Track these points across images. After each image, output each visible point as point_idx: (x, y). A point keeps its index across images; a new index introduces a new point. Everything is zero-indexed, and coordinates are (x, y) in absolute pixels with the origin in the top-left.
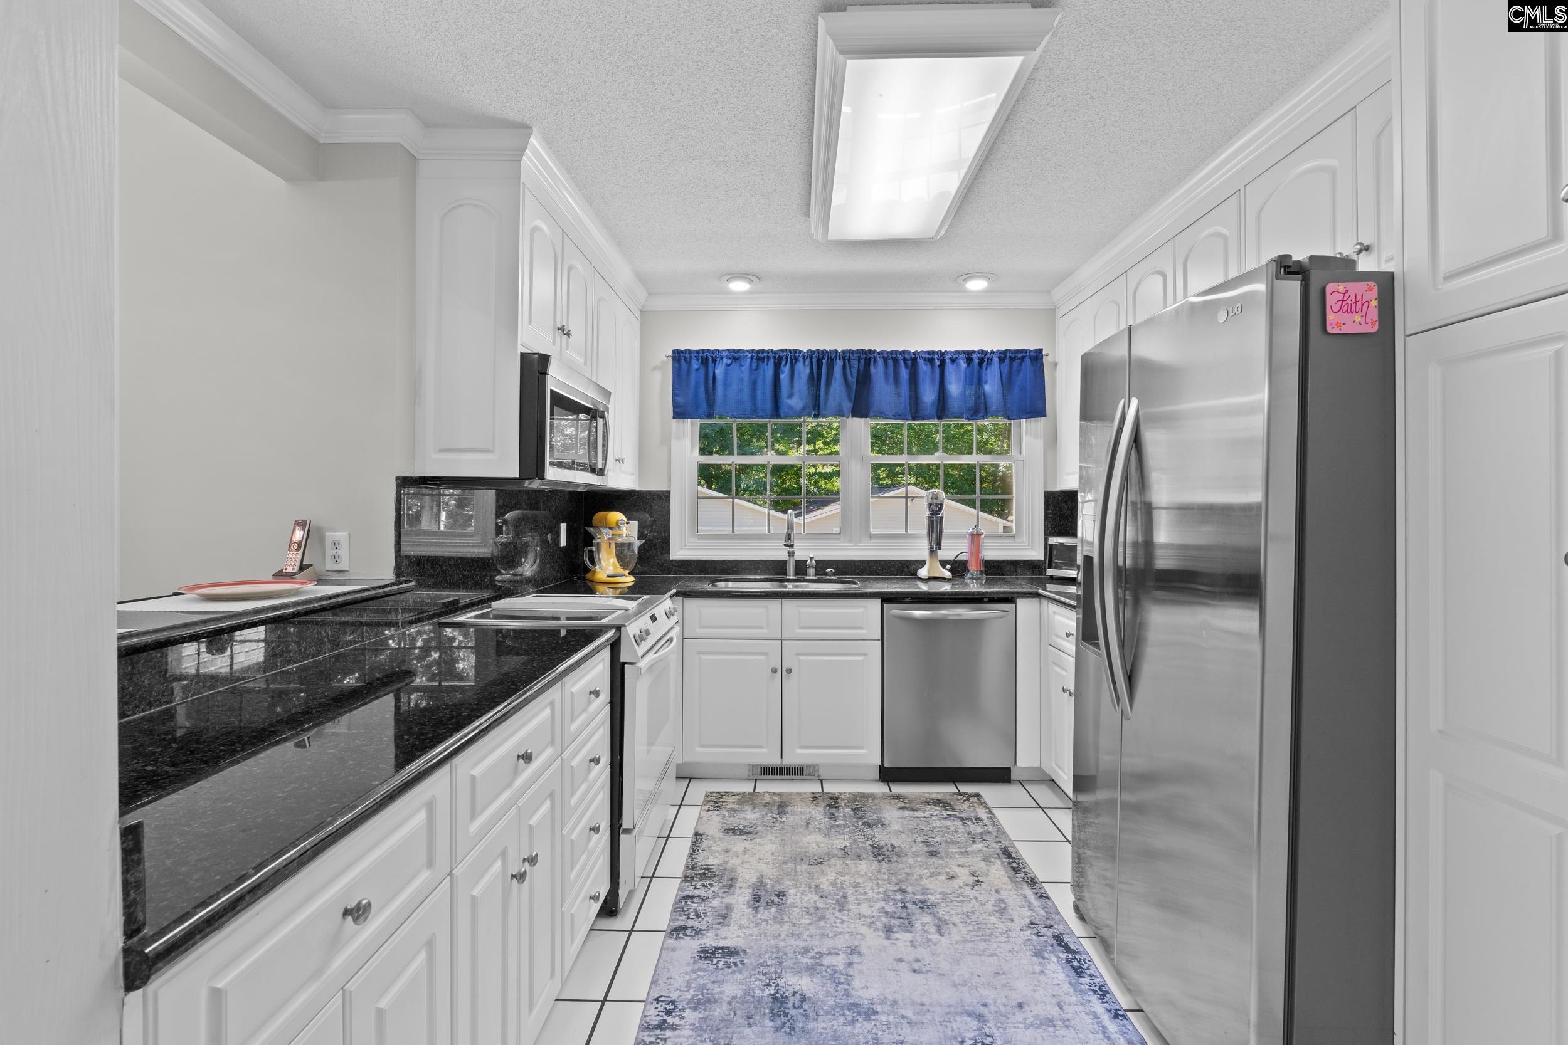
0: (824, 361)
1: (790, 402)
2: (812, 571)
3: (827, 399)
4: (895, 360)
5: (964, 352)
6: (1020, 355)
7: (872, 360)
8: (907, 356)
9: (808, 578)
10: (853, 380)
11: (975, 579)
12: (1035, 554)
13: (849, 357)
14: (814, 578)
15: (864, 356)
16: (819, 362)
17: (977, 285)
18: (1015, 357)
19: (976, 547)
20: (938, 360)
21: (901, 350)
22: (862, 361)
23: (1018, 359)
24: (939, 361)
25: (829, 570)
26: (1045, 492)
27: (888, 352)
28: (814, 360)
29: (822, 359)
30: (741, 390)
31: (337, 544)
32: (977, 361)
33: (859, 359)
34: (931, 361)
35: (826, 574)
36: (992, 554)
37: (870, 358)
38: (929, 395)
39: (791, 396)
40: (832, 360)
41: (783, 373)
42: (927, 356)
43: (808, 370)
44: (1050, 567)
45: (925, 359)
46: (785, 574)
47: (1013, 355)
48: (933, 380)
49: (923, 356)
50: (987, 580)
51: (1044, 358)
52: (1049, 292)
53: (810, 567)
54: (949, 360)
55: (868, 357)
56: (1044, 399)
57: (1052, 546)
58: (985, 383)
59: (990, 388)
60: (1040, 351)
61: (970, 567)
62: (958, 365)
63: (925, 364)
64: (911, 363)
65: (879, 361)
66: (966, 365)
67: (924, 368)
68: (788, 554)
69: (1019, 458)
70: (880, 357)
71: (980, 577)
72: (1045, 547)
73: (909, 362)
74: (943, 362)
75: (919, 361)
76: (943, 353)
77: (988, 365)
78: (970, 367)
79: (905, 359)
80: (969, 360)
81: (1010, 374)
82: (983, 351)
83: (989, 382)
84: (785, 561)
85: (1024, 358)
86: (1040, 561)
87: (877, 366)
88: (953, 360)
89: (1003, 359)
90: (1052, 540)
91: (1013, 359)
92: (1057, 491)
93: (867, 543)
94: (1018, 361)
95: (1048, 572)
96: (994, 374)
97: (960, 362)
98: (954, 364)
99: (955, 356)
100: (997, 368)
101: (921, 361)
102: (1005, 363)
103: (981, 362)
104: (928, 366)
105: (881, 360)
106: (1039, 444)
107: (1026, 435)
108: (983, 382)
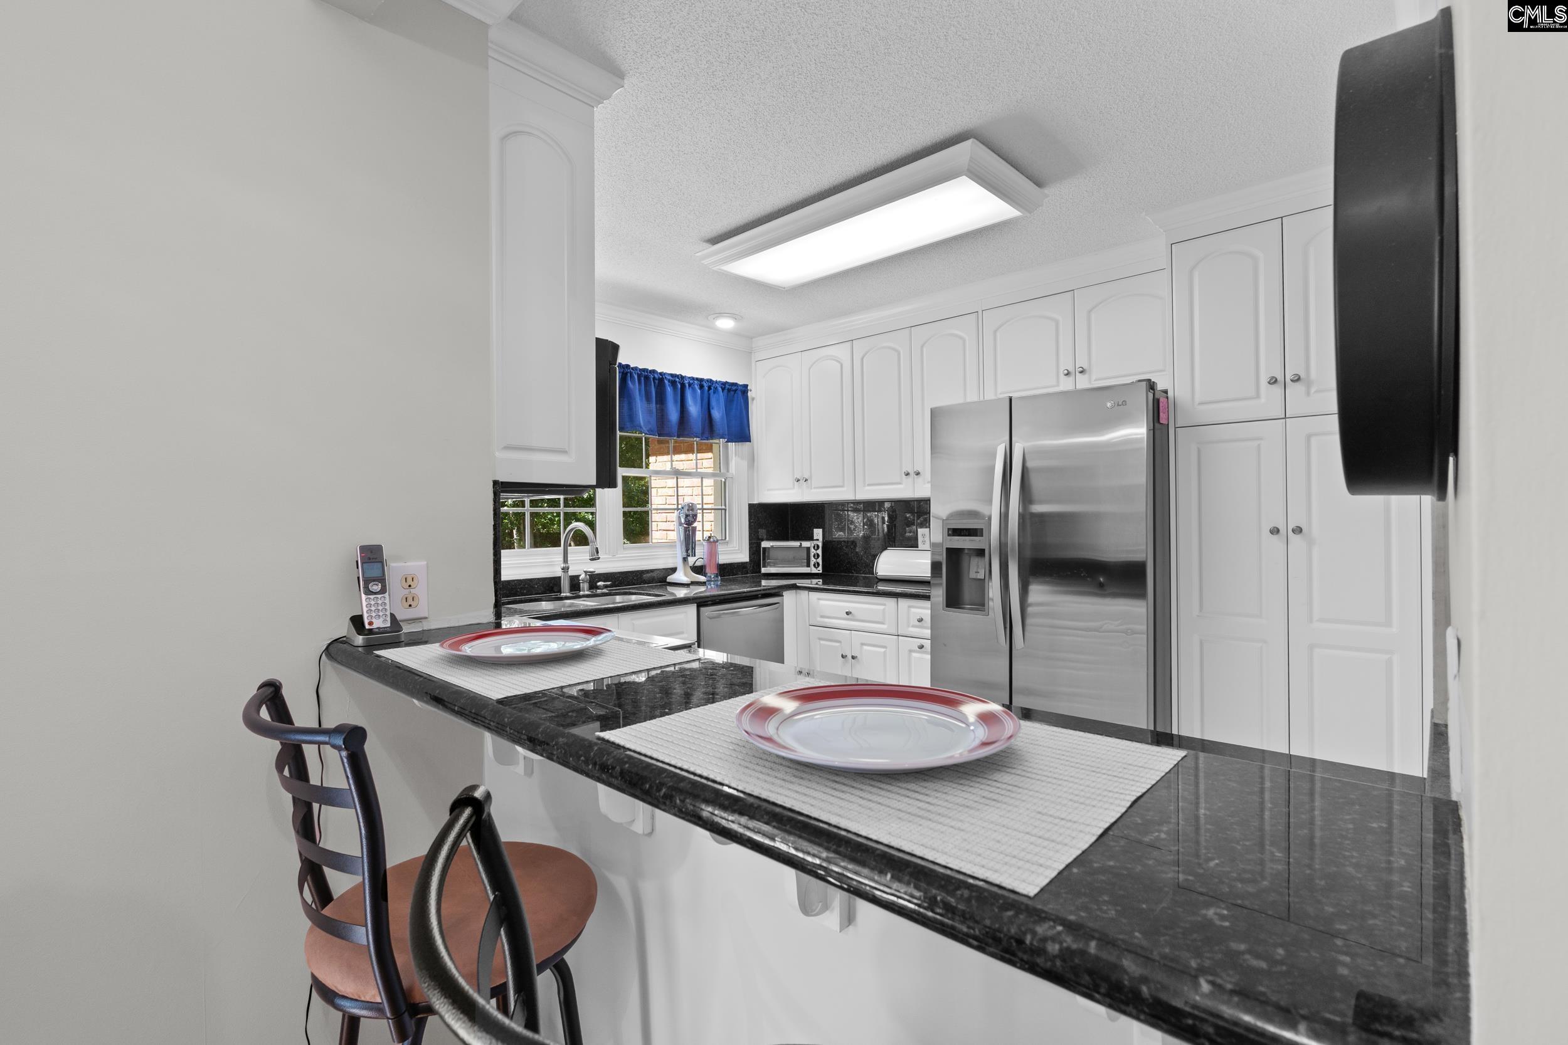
2: (585, 586)
5: (697, 379)
6: (734, 388)
7: (629, 375)
8: (656, 376)
9: (581, 593)
11: (713, 581)
12: (743, 556)
14: (587, 593)
17: (726, 324)
18: (731, 389)
19: (713, 553)
21: (650, 368)
23: (733, 391)
24: (680, 383)
25: (601, 584)
26: (749, 504)
27: (640, 369)
31: (410, 580)
32: (706, 387)
34: (673, 383)
35: (598, 588)
36: (724, 558)
37: (627, 373)
38: (673, 415)
42: (671, 378)
44: (764, 566)
45: (669, 381)
46: (560, 591)
47: (730, 387)
48: (675, 401)
49: (668, 377)
51: (749, 392)
52: (752, 338)
53: (583, 581)
54: (687, 385)
55: (625, 372)
56: (749, 427)
57: (765, 549)
58: (713, 408)
59: (717, 414)
60: (746, 386)
61: (708, 570)
62: (694, 390)
63: (669, 386)
64: (658, 383)
65: (634, 376)
66: (699, 391)
67: (669, 390)
68: (562, 569)
69: (729, 475)
70: (635, 373)
71: (716, 578)
72: (750, 551)
73: (657, 382)
74: (683, 385)
75: (664, 382)
76: (682, 377)
77: (714, 393)
78: (702, 393)
79: (654, 378)
80: (701, 387)
81: (729, 402)
82: (710, 381)
83: (715, 408)
84: (560, 577)
85: (736, 390)
86: (747, 562)
87: (633, 383)
88: (690, 385)
89: (723, 389)
90: (765, 544)
91: (729, 390)
92: (756, 504)
93: (623, 554)
94: (732, 393)
95: (764, 570)
96: (718, 400)
97: (695, 387)
98: (690, 388)
99: (691, 382)
100: (721, 395)
101: (666, 382)
102: (726, 391)
103: (710, 388)
104: (671, 388)
105: (636, 377)
106: (744, 464)
107: (735, 456)
108: (711, 408)
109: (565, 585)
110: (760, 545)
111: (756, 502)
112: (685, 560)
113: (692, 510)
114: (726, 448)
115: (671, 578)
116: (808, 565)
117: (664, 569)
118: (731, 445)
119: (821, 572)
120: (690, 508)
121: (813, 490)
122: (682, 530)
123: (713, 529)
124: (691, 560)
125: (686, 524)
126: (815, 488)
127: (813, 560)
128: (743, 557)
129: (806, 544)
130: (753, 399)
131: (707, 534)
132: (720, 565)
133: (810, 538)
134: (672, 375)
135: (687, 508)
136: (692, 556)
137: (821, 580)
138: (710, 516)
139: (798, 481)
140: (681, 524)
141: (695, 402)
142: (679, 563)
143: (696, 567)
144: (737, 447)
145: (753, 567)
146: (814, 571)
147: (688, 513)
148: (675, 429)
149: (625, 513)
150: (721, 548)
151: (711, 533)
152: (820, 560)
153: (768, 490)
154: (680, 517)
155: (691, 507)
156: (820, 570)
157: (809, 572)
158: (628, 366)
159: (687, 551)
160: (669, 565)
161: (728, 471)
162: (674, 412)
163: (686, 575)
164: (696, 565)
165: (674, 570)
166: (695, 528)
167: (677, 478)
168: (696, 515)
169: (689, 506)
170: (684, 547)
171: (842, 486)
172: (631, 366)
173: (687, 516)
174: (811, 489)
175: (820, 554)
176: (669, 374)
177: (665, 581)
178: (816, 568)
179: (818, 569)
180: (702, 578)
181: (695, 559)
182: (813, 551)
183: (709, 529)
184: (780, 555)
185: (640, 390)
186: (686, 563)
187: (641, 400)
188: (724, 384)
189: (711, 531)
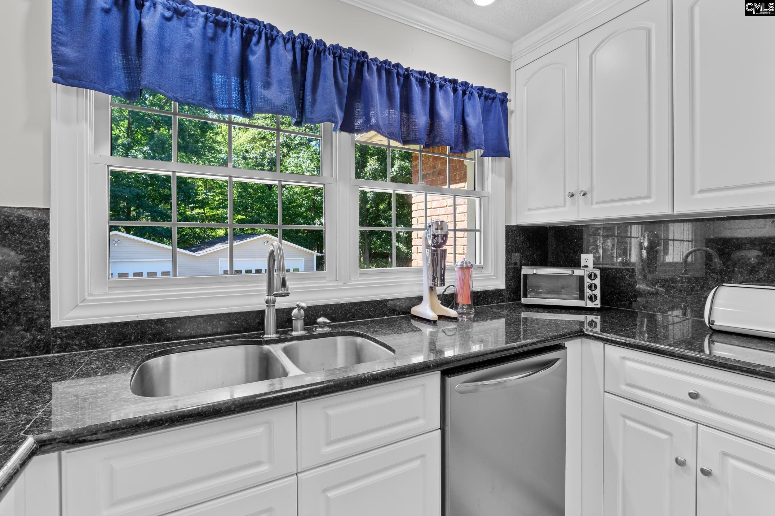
0: (311, 52)
1: (266, 93)
2: (298, 324)
3: (314, 101)
4: (389, 73)
5: (450, 80)
6: (492, 95)
7: (366, 65)
8: (400, 71)
9: (294, 333)
10: (345, 85)
11: (465, 315)
13: (341, 54)
14: (302, 333)
15: (357, 59)
16: (304, 50)
18: (488, 96)
19: (465, 281)
20: (429, 82)
22: (355, 65)
24: (429, 84)
25: (321, 320)
26: (507, 226)
27: (381, 61)
28: (298, 47)
29: (308, 48)
30: (188, 62)
32: (461, 91)
33: (351, 61)
34: (421, 82)
35: (319, 326)
36: (478, 286)
37: (363, 63)
38: (422, 119)
39: (267, 85)
40: (319, 53)
41: (254, 53)
42: (419, 76)
43: (290, 57)
44: (525, 296)
45: (416, 79)
46: (262, 331)
47: (487, 94)
48: (424, 103)
49: (416, 75)
50: (476, 314)
51: (508, 103)
53: (297, 318)
54: (438, 85)
55: (361, 61)
56: (508, 141)
57: (526, 276)
58: (468, 116)
59: (473, 121)
60: (505, 95)
61: (460, 300)
62: (446, 92)
63: (417, 85)
64: (404, 80)
65: (372, 68)
66: (452, 94)
67: (416, 89)
68: (267, 303)
69: (484, 194)
70: (374, 64)
71: (469, 311)
72: (506, 277)
73: (402, 79)
74: (433, 86)
75: (411, 79)
76: (433, 76)
77: (470, 99)
78: (456, 98)
79: (398, 74)
80: (455, 90)
81: (486, 112)
82: (465, 84)
83: (471, 116)
84: (263, 312)
85: (493, 99)
86: (503, 290)
87: (371, 74)
88: (441, 87)
89: (480, 96)
90: (526, 270)
91: (486, 98)
92: (514, 226)
93: (357, 281)
94: (490, 101)
95: (524, 301)
96: (474, 107)
97: (447, 89)
98: (442, 91)
99: (443, 83)
100: (478, 103)
101: (413, 79)
102: (483, 98)
103: (464, 93)
104: (420, 88)
105: (375, 68)
106: (502, 182)
107: (492, 173)
108: (466, 115)
109: (270, 322)
110: (520, 270)
111: (513, 223)
112: (432, 289)
113: (442, 229)
114: (482, 164)
115: (416, 310)
116: (582, 298)
117: (407, 298)
118: (488, 160)
119: (599, 306)
120: (439, 227)
121: (594, 206)
122: (428, 253)
123: (465, 252)
124: (440, 290)
125: (434, 246)
126: (598, 203)
127: (588, 292)
128: (500, 283)
129: (578, 272)
130: (512, 112)
131: (460, 259)
132: (474, 292)
133: (577, 264)
134: (420, 73)
135: (434, 227)
136: (441, 285)
137: (599, 317)
138: (462, 239)
139: (572, 195)
140: (428, 246)
141: (447, 107)
142: (426, 294)
143: (446, 295)
144: (494, 162)
145: (510, 294)
146: (590, 304)
147: (435, 233)
148: (423, 135)
149: (362, 233)
150: (475, 274)
151: (464, 256)
152: (598, 292)
153: (529, 210)
154: (426, 238)
155: (440, 225)
156: (597, 304)
157: (583, 306)
158: (364, 54)
159: (434, 278)
160: (415, 294)
161: (483, 189)
162: (422, 115)
163: (433, 308)
164: (446, 293)
165: (419, 299)
166: (445, 251)
167: (426, 194)
168: (446, 236)
169: (438, 225)
170: (430, 274)
171: (648, 197)
172: (371, 56)
173: (435, 236)
174: (592, 204)
175: (598, 285)
176: (416, 71)
177: (409, 313)
178: (592, 301)
179: (595, 303)
180: (452, 313)
181: (443, 288)
182: (588, 281)
183: (461, 252)
184: (544, 284)
185: (380, 85)
186: (433, 293)
187: (381, 98)
188: (481, 89)
189: (464, 254)
